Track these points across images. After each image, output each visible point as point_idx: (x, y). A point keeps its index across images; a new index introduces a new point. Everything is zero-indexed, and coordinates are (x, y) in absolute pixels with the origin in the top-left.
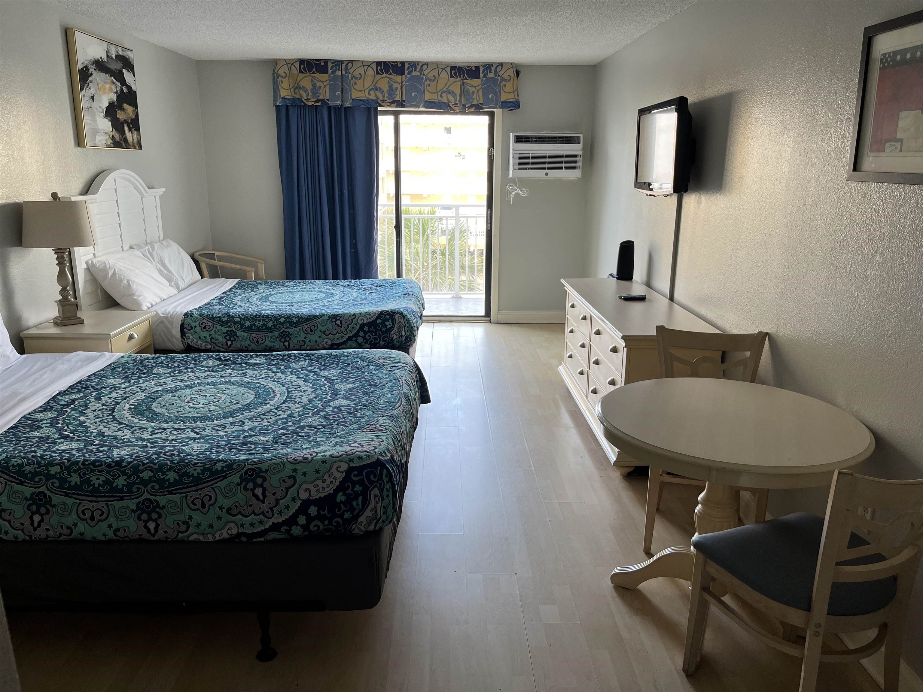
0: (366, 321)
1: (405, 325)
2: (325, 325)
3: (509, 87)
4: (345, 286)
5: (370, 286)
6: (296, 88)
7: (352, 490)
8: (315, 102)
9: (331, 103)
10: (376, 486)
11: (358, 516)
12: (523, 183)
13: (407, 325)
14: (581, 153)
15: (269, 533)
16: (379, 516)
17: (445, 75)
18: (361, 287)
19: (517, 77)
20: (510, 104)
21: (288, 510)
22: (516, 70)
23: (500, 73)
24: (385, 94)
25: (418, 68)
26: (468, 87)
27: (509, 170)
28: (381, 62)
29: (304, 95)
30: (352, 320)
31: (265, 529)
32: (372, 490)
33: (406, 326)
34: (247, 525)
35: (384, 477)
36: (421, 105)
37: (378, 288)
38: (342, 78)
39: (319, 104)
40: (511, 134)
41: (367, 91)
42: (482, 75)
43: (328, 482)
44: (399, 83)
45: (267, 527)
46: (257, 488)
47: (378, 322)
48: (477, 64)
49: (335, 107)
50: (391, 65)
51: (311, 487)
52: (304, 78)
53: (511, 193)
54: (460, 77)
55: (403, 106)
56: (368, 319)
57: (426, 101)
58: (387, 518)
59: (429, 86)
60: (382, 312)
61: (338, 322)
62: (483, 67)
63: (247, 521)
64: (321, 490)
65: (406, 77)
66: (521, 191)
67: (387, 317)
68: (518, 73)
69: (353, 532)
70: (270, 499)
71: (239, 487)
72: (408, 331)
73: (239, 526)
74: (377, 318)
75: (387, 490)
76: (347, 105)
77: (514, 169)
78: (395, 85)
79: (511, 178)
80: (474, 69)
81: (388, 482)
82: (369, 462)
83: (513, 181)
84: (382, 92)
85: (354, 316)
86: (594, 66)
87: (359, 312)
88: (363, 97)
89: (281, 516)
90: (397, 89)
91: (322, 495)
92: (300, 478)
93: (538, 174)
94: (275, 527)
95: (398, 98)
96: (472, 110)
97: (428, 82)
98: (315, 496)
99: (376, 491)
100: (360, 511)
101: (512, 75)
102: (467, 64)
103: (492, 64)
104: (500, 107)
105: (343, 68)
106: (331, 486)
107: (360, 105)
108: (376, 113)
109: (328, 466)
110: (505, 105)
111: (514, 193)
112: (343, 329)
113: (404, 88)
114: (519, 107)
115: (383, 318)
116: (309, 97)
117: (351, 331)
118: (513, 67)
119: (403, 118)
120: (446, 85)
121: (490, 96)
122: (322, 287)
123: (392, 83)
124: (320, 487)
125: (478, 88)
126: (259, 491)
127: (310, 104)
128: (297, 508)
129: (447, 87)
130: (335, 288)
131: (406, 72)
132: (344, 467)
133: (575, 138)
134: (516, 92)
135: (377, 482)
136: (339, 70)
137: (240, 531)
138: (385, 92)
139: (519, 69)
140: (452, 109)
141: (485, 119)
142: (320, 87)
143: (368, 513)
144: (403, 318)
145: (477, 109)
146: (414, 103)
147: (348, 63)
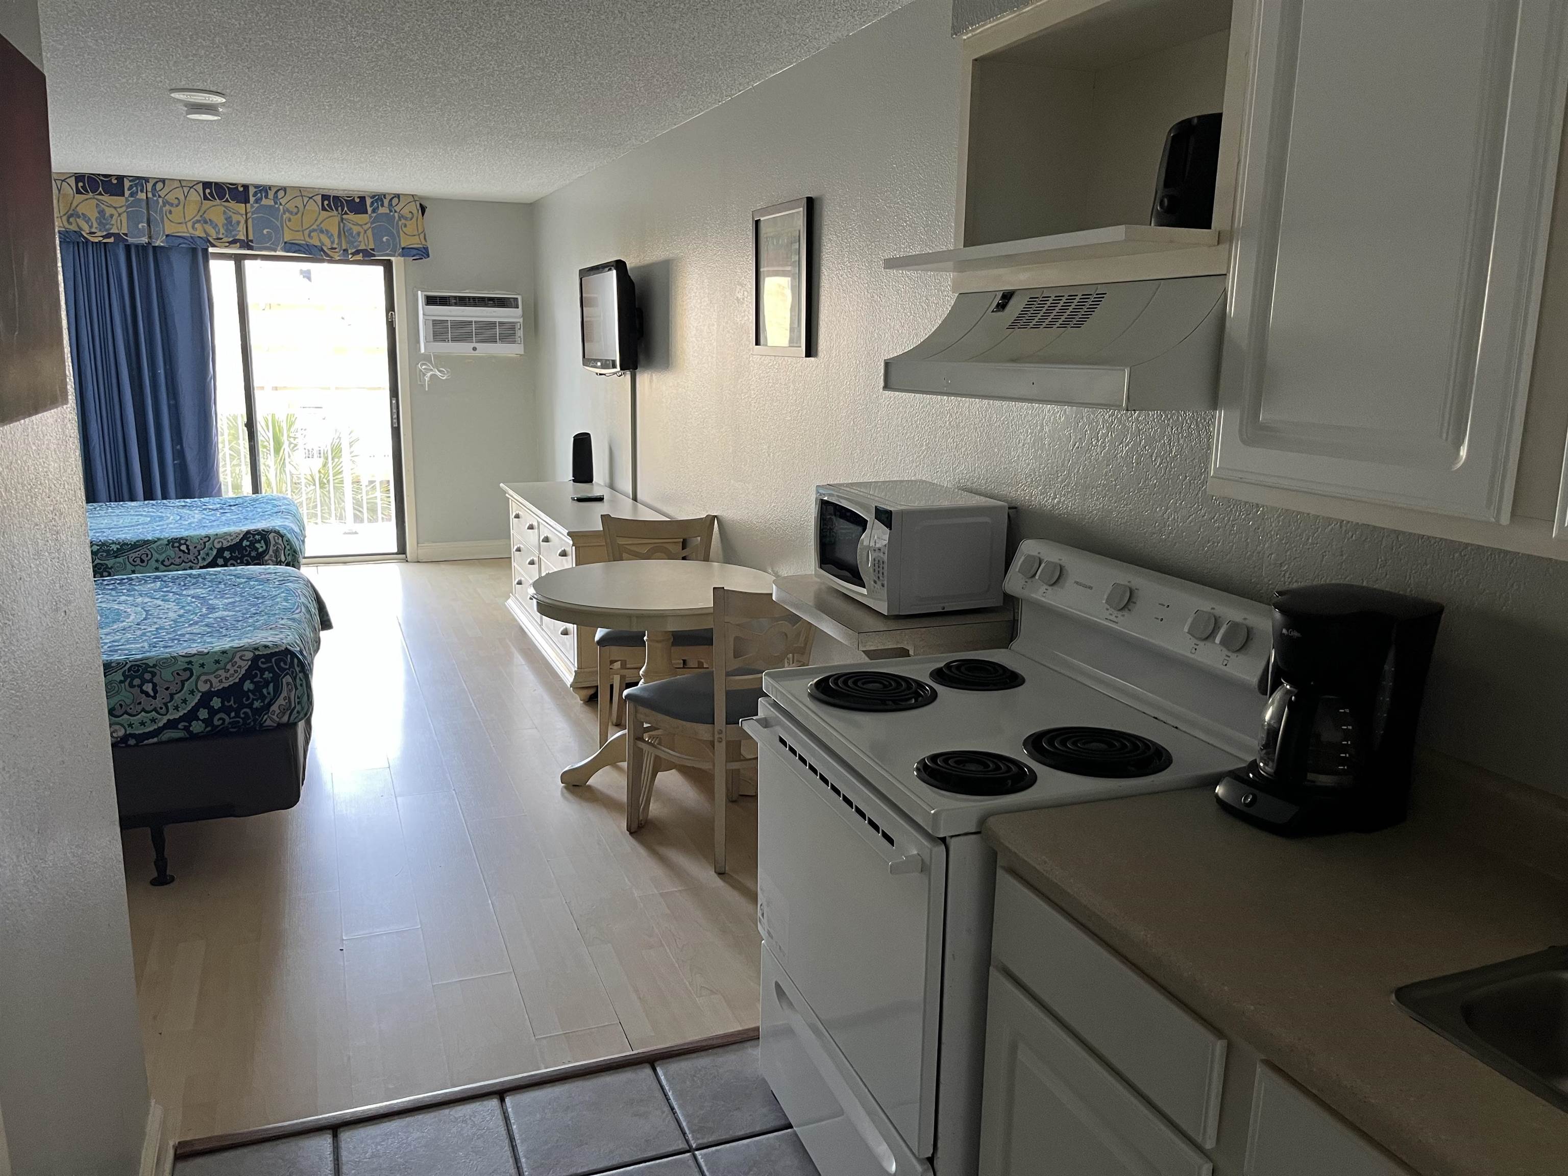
0: (226, 544)
1: (285, 547)
2: (163, 553)
3: (411, 228)
4: (178, 507)
5: (218, 506)
6: (71, 215)
7: (261, 677)
8: (104, 237)
9: (131, 240)
10: (287, 674)
11: (270, 705)
12: (441, 360)
13: (288, 547)
14: (521, 320)
15: (165, 731)
16: (293, 705)
17: (314, 207)
18: (204, 507)
19: (423, 214)
20: (415, 252)
21: (186, 704)
22: (421, 204)
23: (398, 209)
24: (219, 230)
25: (271, 194)
26: (350, 225)
27: (418, 342)
28: (211, 183)
29: (86, 228)
30: (205, 543)
31: (159, 728)
32: (283, 677)
33: (286, 549)
34: (137, 724)
35: (296, 666)
36: (279, 248)
37: (233, 508)
38: (147, 204)
39: (111, 240)
40: (419, 292)
41: (190, 224)
42: (369, 210)
43: (232, 671)
44: (242, 215)
45: (161, 724)
46: (146, 684)
47: (244, 545)
48: (362, 194)
49: (137, 246)
50: (228, 187)
51: (212, 678)
52: (83, 201)
53: (424, 375)
54: (337, 210)
55: (251, 248)
56: (228, 541)
57: (285, 243)
58: (303, 709)
59: (290, 220)
60: (248, 532)
61: (183, 548)
62: (371, 198)
63: (135, 720)
64: (224, 680)
65: (252, 206)
66: (440, 371)
67: (257, 537)
68: (423, 209)
69: (264, 725)
70: (163, 695)
71: (123, 685)
72: (289, 555)
73: (127, 727)
74: (242, 540)
75: (301, 680)
76: (158, 243)
77: (427, 341)
78: (235, 218)
79: (422, 354)
80: (357, 200)
81: (300, 672)
82: (277, 650)
83: (426, 358)
84: (215, 226)
85: (207, 539)
86: (531, 204)
87: (215, 533)
88: (184, 232)
89: (178, 711)
90: (238, 223)
91: (226, 685)
92: (196, 670)
93: (463, 349)
94: (172, 724)
95: (242, 237)
96: (359, 257)
97: (287, 214)
98: (217, 686)
99: (288, 679)
100: (271, 700)
101: (415, 212)
102: (346, 192)
103: (385, 196)
104: (399, 255)
105: (149, 189)
106: (236, 675)
107: (180, 244)
108: (206, 256)
109: (230, 655)
110: (406, 252)
111: (429, 375)
112: (191, 557)
113: (250, 221)
114: (429, 256)
115: (251, 539)
116: (93, 230)
117: (204, 559)
118: (415, 201)
119: (250, 266)
120: (316, 220)
121: (384, 239)
122: (140, 509)
123: (231, 214)
124: (223, 677)
125: (366, 227)
126: (148, 688)
127: (96, 240)
128: (196, 701)
129: (318, 223)
130: (162, 510)
131: (252, 199)
132: (249, 655)
133: (512, 300)
134: (422, 236)
135: (289, 669)
136: (142, 191)
137: (128, 733)
138: (220, 226)
139: (424, 204)
140: (327, 255)
141: (379, 270)
142: (112, 216)
143: (281, 701)
144: (280, 538)
145: (367, 257)
146: (268, 245)
147: (157, 182)
